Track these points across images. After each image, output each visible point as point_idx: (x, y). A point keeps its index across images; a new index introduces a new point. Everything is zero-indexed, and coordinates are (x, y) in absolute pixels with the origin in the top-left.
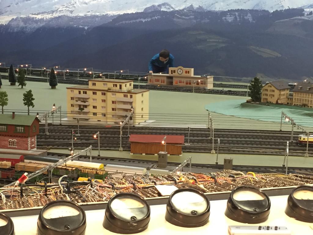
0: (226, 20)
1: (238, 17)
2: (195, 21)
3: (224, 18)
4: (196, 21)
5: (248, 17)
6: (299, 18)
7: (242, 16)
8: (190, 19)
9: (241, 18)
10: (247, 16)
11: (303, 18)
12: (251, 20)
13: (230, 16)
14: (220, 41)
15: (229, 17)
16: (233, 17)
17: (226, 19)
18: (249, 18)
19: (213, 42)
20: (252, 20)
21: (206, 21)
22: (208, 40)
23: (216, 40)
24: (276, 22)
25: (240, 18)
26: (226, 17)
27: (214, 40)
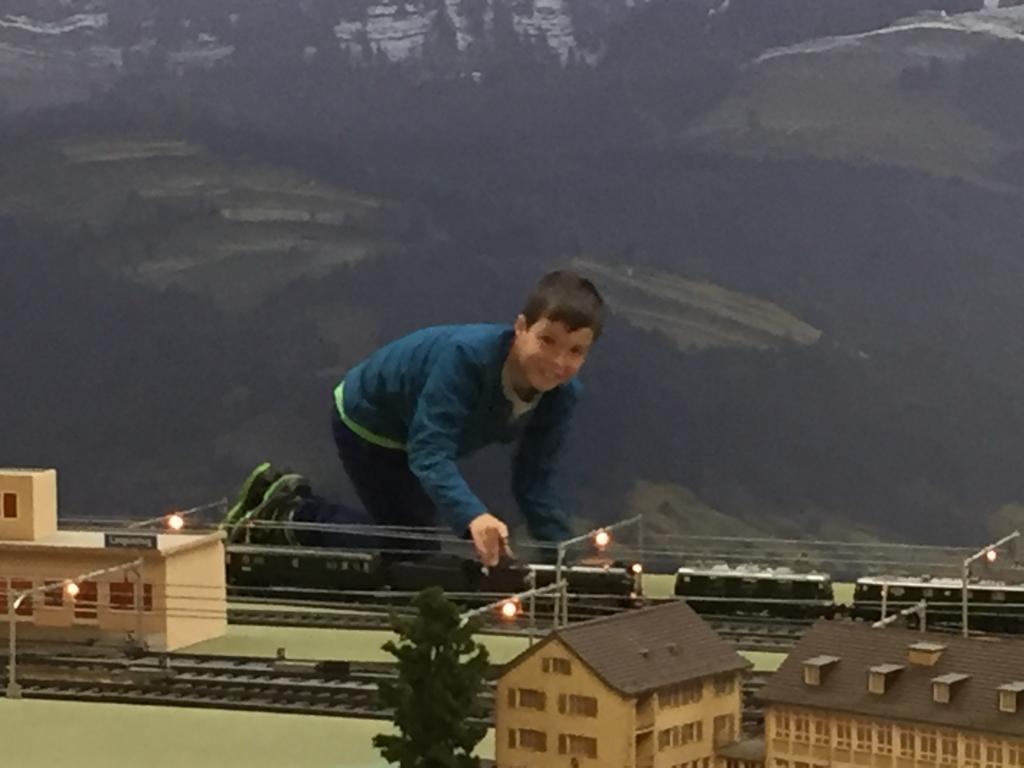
0: (367, 50)
1: (457, 21)
2: (116, 56)
3: (345, 29)
4: (125, 57)
5: (537, 19)
6: (946, 23)
7: (488, 16)
8: (77, 37)
9: (488, 27)
10: (530, 15)
11: (971, 23)
12: (561, 40)
13: (392, 10)
14: (323, 217)
15: (388, 22)
16: (416, 24)
17: (362, 37)
18: (545, 25)
19: (269, 227)
20: (570, 40)
21: (204, 53)
22: (227, 213)
23: (291, 215)
24: (765, 56)
25: (475, 28)
26: (362, 17)
27: (276, 214)
